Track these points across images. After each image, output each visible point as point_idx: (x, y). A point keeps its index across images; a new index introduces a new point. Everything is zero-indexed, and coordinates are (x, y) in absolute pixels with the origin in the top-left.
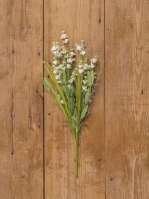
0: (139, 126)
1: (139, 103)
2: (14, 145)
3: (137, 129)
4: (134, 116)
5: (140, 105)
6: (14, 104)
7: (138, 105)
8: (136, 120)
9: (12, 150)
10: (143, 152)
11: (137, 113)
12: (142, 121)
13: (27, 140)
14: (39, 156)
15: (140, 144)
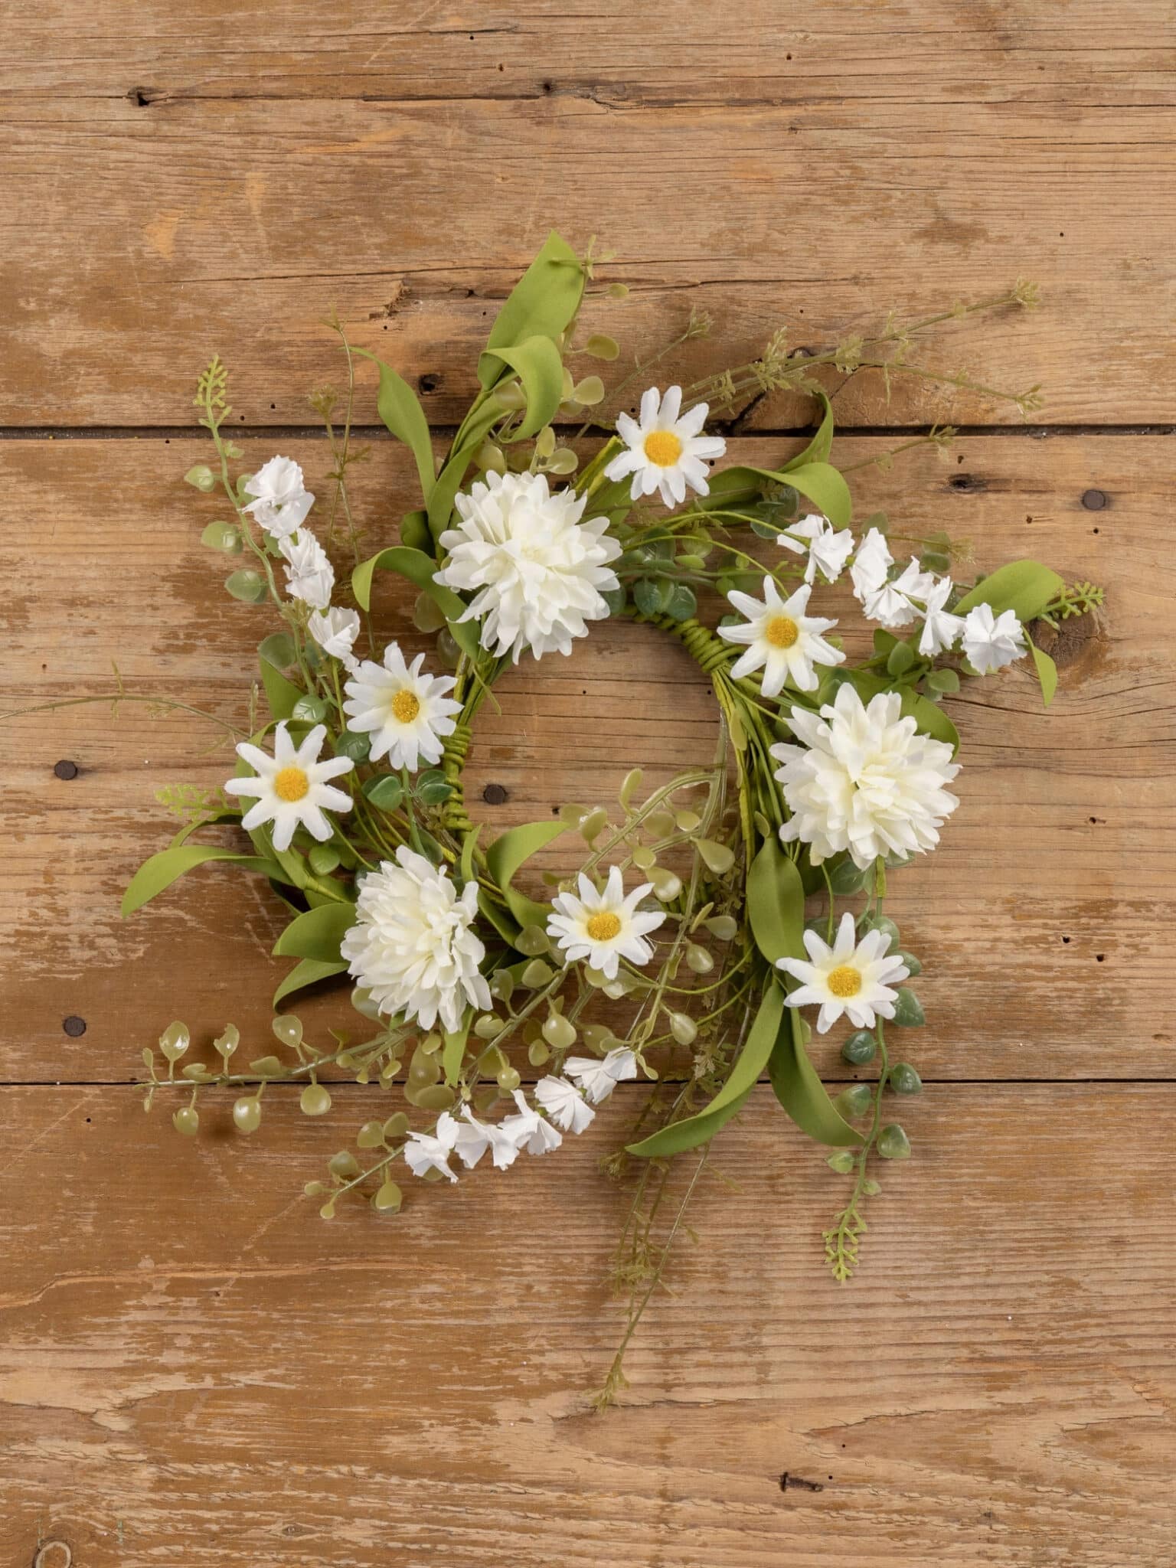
0: (443, 1440)
1: (679, 1447)
2: (231, 116)
3: (410, 1427)
4: (545, 1389)
5: (664, 1460)
6: (673, 117)
7: (664, 1441)
8: (506, 1410)
9: (184, 97)
10: (161, 1484)
11: (576, 1424)
12: (489, 1472)
13: (285, 247)
14: (118, 377)
15: (240, 1456)
